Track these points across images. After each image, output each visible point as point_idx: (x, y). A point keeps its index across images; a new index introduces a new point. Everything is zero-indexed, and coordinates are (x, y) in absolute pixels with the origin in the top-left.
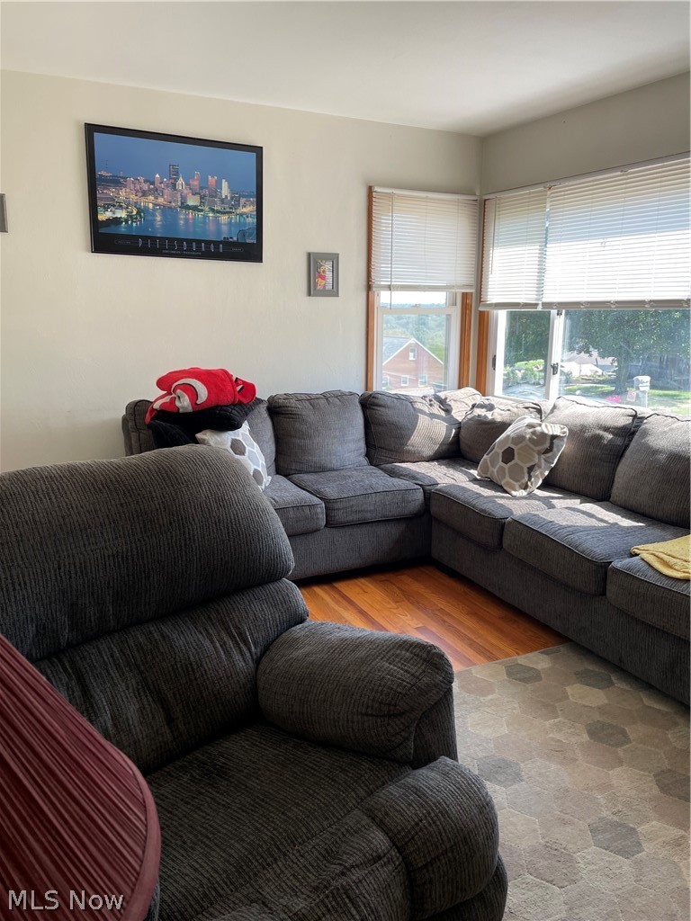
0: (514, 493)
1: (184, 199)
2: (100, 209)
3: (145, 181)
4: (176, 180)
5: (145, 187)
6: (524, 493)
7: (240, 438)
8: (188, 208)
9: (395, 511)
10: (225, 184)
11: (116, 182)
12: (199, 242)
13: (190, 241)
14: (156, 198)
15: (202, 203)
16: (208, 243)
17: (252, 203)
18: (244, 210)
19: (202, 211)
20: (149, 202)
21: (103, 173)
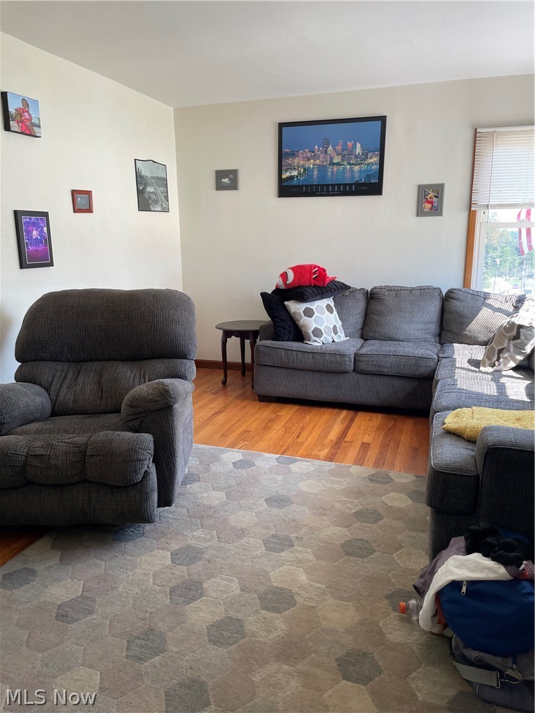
0: (482, 368)
1: (332, 159)
2: (283, 172)
3: (309, 151)
4: (327, 148)
5: (309, 155)
6: (490, 370)
7: (314, 308)
8: (334, 164)
9: (407, 371)
10: (358, 145)
11: (293, 155)
12: (339, 185)
13: (333, 186)
14: (315, 161)
15: (343, 160)
16: (345, 185)
17: (376, 155)
18: (371, 161)
19: (342, 165)
20: (311, 164)
21: (287, 150)
